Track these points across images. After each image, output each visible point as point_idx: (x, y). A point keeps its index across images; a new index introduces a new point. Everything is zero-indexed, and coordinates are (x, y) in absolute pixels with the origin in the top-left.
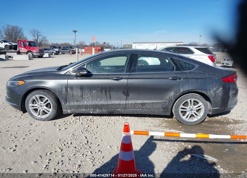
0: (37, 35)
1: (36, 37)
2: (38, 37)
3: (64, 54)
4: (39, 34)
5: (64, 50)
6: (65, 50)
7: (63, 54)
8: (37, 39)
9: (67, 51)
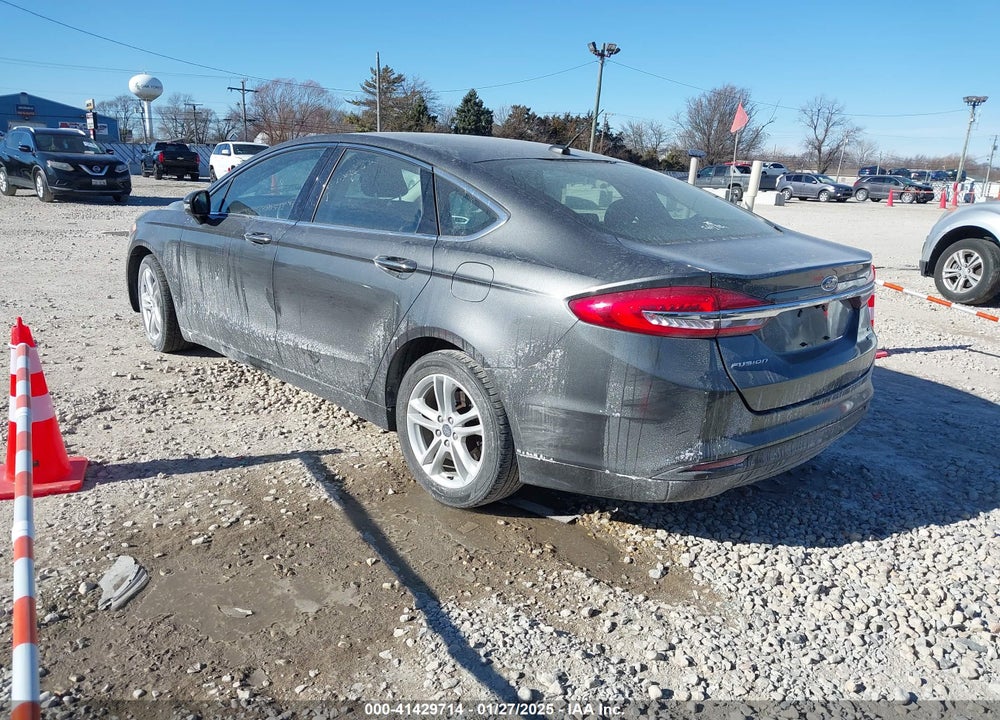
0: (828, 121)
1: (820, 132)
2: (826, 131)
3: (878, 200)
4: (835, 118)
5: (878, 185)
6: (885, 186)
7: (873, 200)
8: (821, 137)
9: (892, 186)
